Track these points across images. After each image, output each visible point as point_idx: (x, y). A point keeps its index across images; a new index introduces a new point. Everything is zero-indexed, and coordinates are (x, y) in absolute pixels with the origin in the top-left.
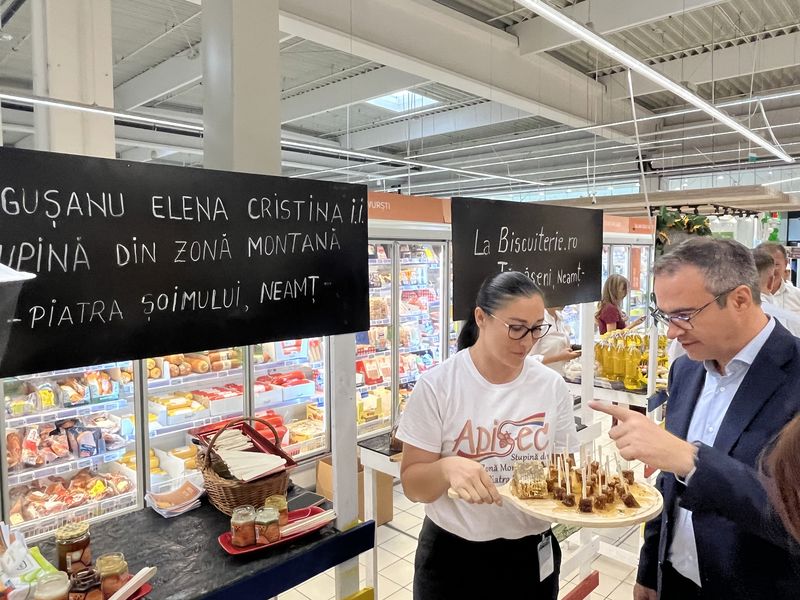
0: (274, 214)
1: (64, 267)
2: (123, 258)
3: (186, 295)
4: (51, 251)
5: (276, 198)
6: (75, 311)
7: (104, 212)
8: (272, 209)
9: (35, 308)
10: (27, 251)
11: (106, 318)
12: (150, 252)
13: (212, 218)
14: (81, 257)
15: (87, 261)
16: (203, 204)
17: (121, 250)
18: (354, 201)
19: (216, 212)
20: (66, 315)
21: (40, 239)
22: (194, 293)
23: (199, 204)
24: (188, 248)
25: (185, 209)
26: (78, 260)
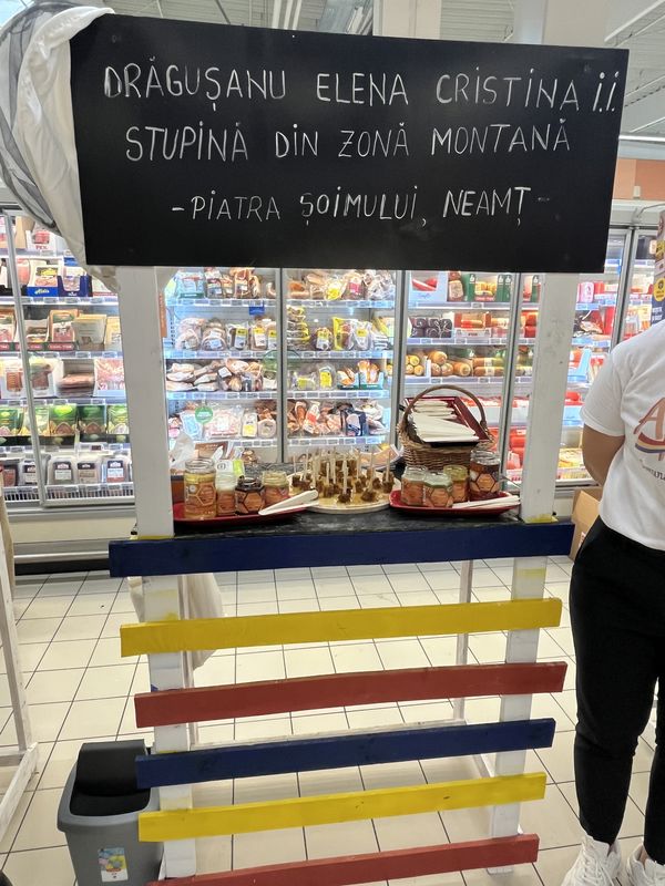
0: (472, 97)
1: (223, 155)
2: (282, 150)
3: (349, 197)
4: (211, 137)
5: (477, 73)
6: (233, 206)
7: (264, 92)
8: (471, 91)
9: (196, 198)
10: (189, 136)
11: (263, 217)
12: (312, 142)
13: (387, 101)
14: (239, 146)
15: (245, 150)
16: (378, 82)
17: (280, 138)
18: (602, 76)
19: (393, 94)
20: (224, 210)
21: (201, 124)
22: (359, 197)
23: (372, 83)
24: (355, 139)
25: (354, 89)
26: (237, 148)
